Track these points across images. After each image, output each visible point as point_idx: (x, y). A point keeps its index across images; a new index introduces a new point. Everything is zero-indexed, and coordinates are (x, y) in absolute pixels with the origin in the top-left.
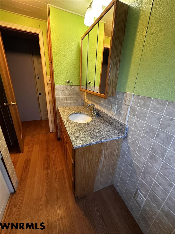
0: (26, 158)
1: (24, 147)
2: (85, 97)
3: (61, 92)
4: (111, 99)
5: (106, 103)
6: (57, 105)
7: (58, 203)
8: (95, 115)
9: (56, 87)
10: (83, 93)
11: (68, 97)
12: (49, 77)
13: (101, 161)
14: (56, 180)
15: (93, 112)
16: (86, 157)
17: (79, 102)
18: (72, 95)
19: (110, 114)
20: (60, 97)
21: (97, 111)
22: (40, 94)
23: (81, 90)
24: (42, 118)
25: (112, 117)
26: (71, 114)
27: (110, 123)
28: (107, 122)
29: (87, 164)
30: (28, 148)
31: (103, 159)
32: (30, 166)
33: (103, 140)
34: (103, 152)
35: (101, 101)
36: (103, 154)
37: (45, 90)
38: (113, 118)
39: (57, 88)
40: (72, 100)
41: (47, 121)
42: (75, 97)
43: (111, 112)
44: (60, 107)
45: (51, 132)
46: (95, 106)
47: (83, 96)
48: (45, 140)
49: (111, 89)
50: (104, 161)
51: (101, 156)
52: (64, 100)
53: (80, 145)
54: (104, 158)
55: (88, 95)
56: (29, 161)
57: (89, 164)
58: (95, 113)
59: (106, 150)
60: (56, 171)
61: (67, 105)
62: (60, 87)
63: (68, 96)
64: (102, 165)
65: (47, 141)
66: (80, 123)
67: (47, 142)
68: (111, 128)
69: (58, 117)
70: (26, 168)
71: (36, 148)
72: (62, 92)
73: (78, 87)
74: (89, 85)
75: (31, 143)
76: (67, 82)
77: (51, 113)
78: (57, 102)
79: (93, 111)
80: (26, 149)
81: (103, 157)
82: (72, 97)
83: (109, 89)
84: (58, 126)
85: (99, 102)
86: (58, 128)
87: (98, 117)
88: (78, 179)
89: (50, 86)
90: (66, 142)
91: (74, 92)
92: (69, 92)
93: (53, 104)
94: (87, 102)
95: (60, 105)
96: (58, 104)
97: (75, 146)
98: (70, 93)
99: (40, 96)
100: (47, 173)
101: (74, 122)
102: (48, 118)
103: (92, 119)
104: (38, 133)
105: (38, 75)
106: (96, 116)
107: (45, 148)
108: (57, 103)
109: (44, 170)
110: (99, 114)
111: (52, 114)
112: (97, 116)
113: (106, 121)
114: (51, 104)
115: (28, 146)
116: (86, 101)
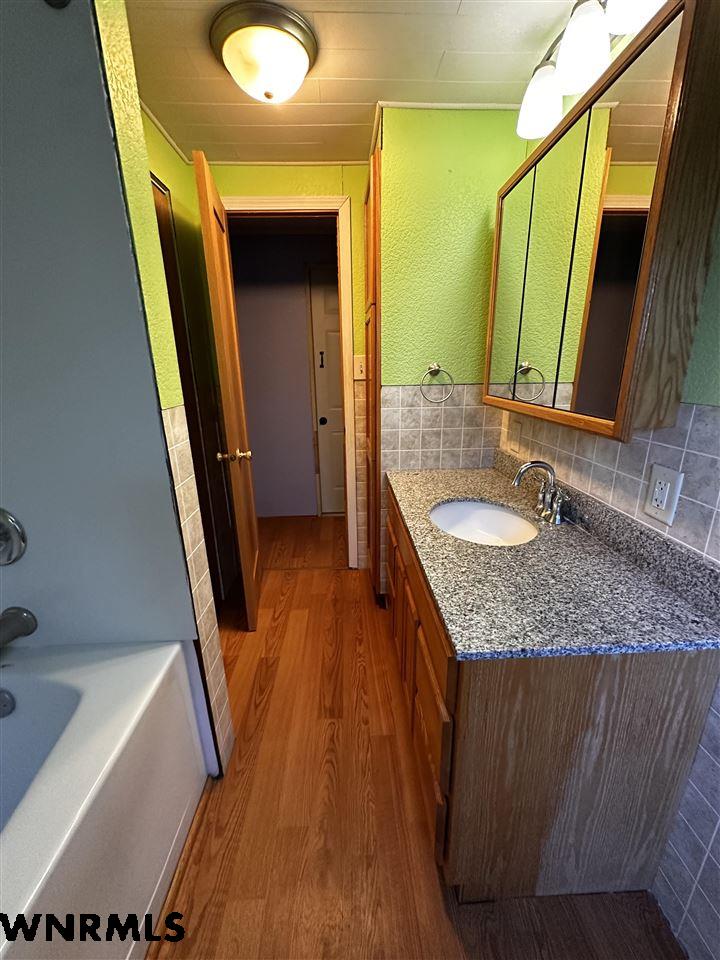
0: (263, 656)
1: (260, 611)
2: (504, 430)
3: (403, 414)
4: (648, 441)
5: (615, 460)
6: (383, 464)
7: (370, 881)
8: (550, 515)
9: (384, 393)
10: (494, 413)
11: (427, 433)
12: (360, 357)
13: (586, 746)
14: (364, 773)
15: (544, 497)
16: (510, 712)
17: (475, 454)
18: (448, 424)
19: (637, 516)
20: (396, 433)
21: (562, 497)
22: (323, 421)
23: (485, 404)
24: (324, 511)
25: (650, 530)
26: (439, 504)
27: (638, 561)
28: (618, 550)
29: (511, 743)
30: (270, 616)
31: (600, 738)
32: (273, 687)
33: (603, 643)
34: (603, 703)
35: (584, 451)
36: (602, 712)
37: (342, 406)
38: (658, 534)
39: (388, 397)
40: (444, 444)
41: (341, 521)
42: (458, 434)
43: (643, 508)
44: (393, 469)
45: (351, 568)
46: (553, 473)
47: (493, 425)
48: (330, 596)
49: (650, 397)
50: (602, 750)
51: (589, 723)
52: (413, 442)
53: (487, 649)
54: (605, 736)
55: (519, 422)
56: (274, 668)
57: (521, 744)
58: (555, 506)
59: (619, 698)
60: (366, 737)
61: (424, 464)
62: (401, 394)
63: (431, 426)
64: (590, 770)
65: (335, 601)
66: (482, 547)
67: (335, 605)
68: (645, 584)
69: (383, 512)
70: (262, 691)
71: (298, 621)
72: (405, 411)
73: (475, 389)
74: (523, 380)
75: (282, 598)
76: (430, 373)
77: (360, 492)
78: (384, 451)
79: (541, 496)
80: (263, 619)
81: (601, 730)
82: (445, 433)
83: (638, 395)
84: (382, 546)
85: (577, 453)
86: (383, 555)
87: (568, 523)
88: (466, 804)
89: (361, 389)
90: (416, 618)
91: (455, 412)
92: (435, 410)
93: (370, 459)
94: (513, 453)
95: (395, 462)
96: (389, 457)
97: (462, 648)
98: (437, 416)
99: (321, 428)
100: (330, 732)
101: (456, 540)
102: (346, 512)
103: (540, 530)
104: (306, 565)
105: (322, 353)
106: (558, 517)
107: (329, 630)
108: (385, 456)
109: (319, 717)
110: (572, 511)
111: (362, 498)
112: (562, 520)
113: (616, 546)
114: (359, 460)
115: (272, 610)
116: (509, 447)
